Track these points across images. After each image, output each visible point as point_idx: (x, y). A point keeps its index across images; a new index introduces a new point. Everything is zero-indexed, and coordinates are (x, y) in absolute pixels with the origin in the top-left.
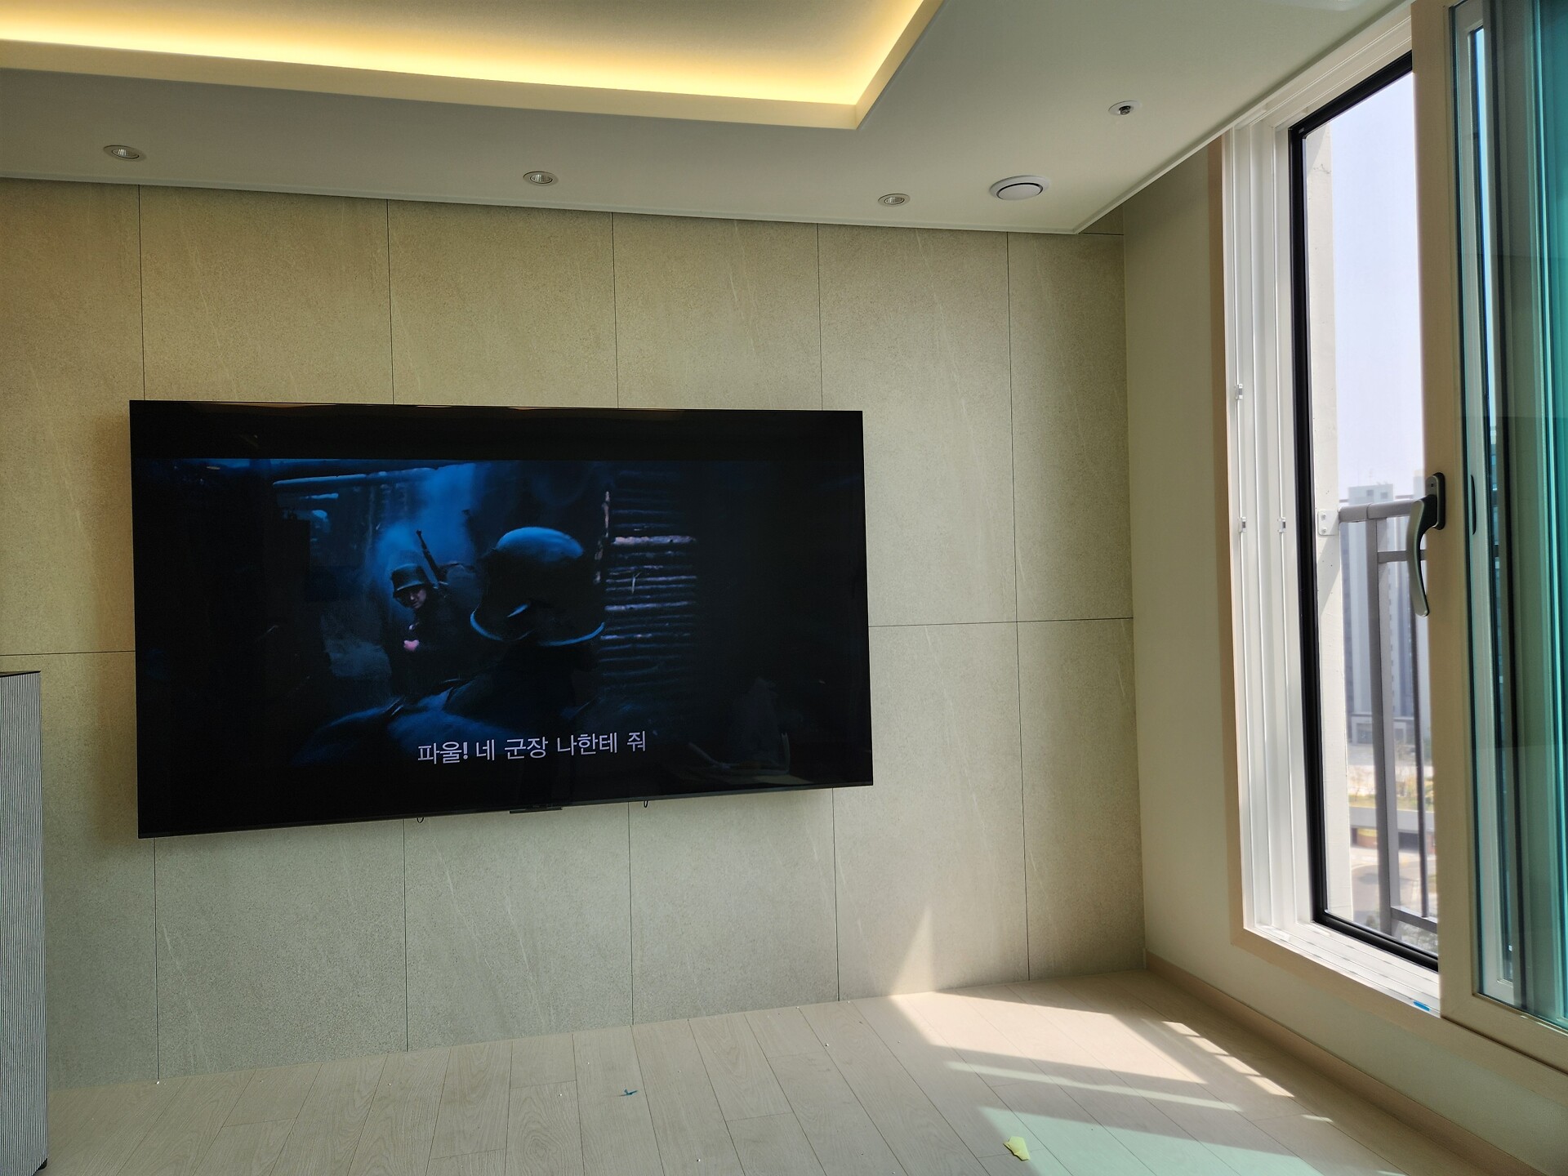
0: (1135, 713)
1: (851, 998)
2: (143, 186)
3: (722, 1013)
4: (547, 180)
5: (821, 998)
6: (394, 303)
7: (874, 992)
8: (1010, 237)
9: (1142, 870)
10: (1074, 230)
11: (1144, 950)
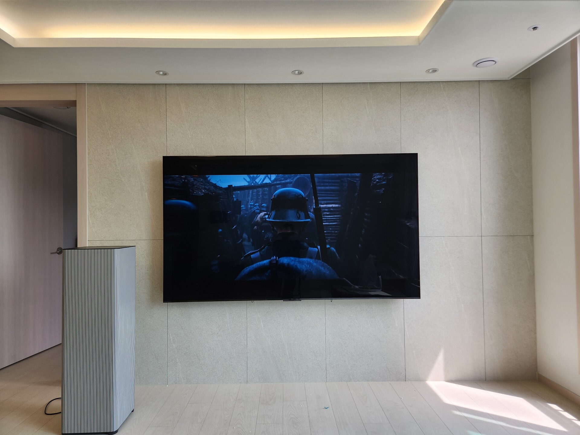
0: (534, 275)
1: (411, 381)
2: (167, 84)
3: (359, 381)
4: (300, 73)
5: (398, 380)
6: (246, 120)
7: (421, 380)
8: (480, 82)
9: (536, 340)
10: (508, 78)
11: (537, 373)
